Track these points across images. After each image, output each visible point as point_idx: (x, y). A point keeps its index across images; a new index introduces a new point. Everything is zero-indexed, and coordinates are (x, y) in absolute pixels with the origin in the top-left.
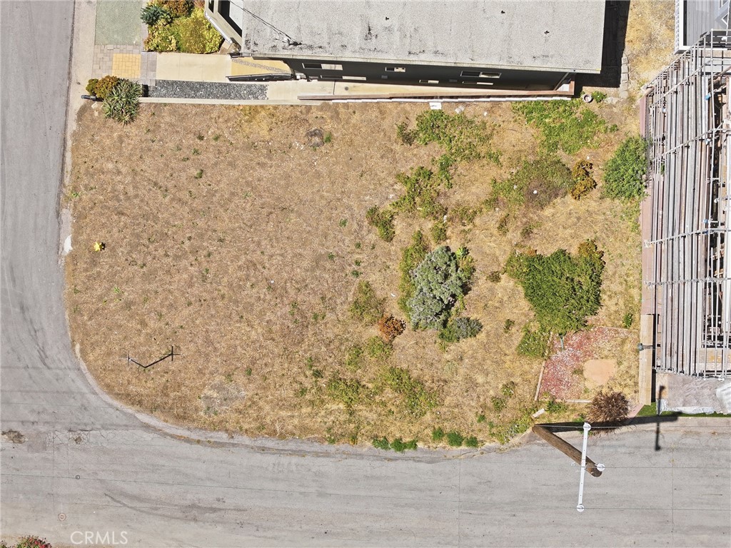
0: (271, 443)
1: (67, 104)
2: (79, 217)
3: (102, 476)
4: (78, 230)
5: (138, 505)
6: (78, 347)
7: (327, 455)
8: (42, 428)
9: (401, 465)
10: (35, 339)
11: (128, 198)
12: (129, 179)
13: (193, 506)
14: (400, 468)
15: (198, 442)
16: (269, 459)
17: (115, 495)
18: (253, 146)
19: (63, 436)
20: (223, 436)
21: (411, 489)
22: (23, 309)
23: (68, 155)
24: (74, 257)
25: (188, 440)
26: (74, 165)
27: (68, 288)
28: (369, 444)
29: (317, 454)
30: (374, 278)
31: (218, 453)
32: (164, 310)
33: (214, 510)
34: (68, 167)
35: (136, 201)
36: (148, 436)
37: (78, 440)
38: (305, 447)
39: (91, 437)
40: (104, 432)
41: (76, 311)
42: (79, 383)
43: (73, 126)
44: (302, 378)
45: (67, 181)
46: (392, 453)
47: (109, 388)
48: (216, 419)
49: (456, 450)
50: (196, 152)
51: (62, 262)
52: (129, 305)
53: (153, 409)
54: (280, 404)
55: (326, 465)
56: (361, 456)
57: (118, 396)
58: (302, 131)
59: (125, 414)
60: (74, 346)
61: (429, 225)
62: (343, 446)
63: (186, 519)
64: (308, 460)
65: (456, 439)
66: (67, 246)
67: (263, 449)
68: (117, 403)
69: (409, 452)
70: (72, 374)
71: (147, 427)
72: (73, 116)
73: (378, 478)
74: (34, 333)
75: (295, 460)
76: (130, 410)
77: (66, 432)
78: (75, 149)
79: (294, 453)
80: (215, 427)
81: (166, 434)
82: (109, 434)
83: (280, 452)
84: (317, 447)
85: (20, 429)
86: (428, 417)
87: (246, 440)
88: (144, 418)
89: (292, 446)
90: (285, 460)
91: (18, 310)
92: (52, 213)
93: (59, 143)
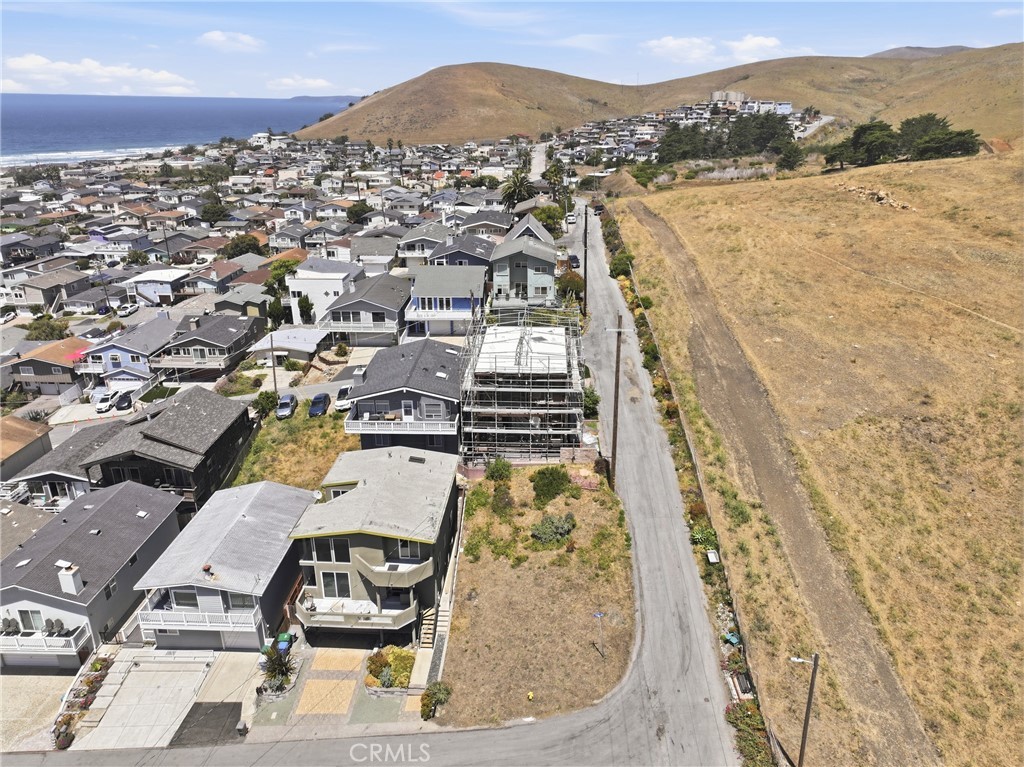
0: (637, 591)
1: (434, 733)
2: (510, 714)
3: (674, 676)
4: (520, 714)
5: (687, 657)
6: (595, 702)
7: (638, 568)
8: (652, 715)
9: (638, 539)
10: (592, 728)
11: (500, 686)
12: (487, 687)
13: (681, 627)
14: (639, 538)
15: (643, 627)
16: (646, 593)
17: (684, 670)
18: (474, 625)
19: (654, 702)
20: (638, 615)
21: (649, 535)
22: (573, 737)
23: (468, 728)
24: (538, 714)
25: (643, 632)
26: (476, 723)
27: (558, 713)
28: (629, 552)
29: (639, 572)
30: (547, 561)
31: (648, 617)
32: (569, 654)
33: (680, 617)
34: (477, 727)
35: (502, 681)
36: (645, 654)
37: (655, 693)
38: (636, 576)
39: (652, 687)
40: (647, 679)
41: (572, 706)
42: (619, 697)
43: (450, 728)
44: (601, 582)
45: (486, 727)
46: (632, 542)
47: (620, 678)
48: (628, 620)
49: (627, 519)
50: (475, 651)
51: (541, 721)
52: (568, 675)
53: (628, 653)
54: (616, 590)
55: (644, 568)
56: (636, 555)
57: (624, 673)
58: (468, 602)
59: (634, 668)
60: (595, 705)
61: (520, 545)
62: (633, 561)
63: (689, 631)
64: (643, 575)
65: (621, 519)
66: (530, 719)
67: (642, 596)
68: (628, 673)
69: (631, 536)
70: (613, 701)
71: (639, 655)
72: (444, 729)
73: (646, 548)
74: (589, 728)
75: (644, 581)
76: (631, 665)
77: (651, 700)
78: (465, 724)
79: (640, 582)
80: (633, 620)
81: (642, 645)
82: (648, 675)
83: (641, 588)
84: (635, 572)
85: (655, 729)
86: (613, 530)
87: (637, 604)
88: (634, 656)
89: (636, 583)
90: (645, 586)
91: (574, 741)
92: (508, 730)
93: (460, 734)
